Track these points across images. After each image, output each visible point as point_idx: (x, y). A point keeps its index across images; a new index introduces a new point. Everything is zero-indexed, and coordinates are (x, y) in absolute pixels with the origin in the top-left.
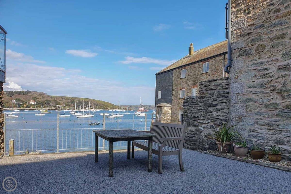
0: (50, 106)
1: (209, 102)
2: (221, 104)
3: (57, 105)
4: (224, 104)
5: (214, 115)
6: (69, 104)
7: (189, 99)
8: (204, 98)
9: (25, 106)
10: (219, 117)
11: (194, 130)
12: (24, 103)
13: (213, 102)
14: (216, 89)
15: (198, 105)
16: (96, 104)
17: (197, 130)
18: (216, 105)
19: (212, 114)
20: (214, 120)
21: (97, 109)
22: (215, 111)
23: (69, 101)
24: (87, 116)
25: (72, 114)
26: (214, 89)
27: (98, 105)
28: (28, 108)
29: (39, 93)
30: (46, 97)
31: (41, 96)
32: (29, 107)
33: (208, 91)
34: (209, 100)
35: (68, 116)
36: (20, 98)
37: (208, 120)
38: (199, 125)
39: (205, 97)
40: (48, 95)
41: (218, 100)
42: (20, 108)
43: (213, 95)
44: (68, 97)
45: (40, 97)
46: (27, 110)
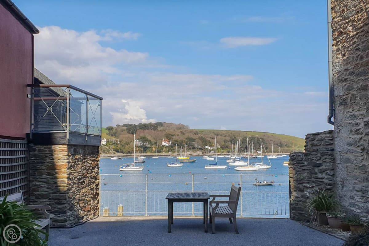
0: (194, 148)
1: (314, 160)
2: (325, 164)
3: (207, 147)
4: (328, 164)
5: (319, 177)
6: (227, 144)
7: (295, 156)
8: (308, 156)
9: (154, 149)
10: (324, 180)
11: (300, 196)
12: (153, 145)
13: (318, 161)
14: (321, 145)
15: (303, 165)
16: (279, 142)
17: (302, 196)
18: (320, 165)
19: (317, 175)
20: (319, 184)
21: (280, 154)
22: (320, 172)
23: (228, 138)
24: (256, 167)
25: (230, 164)
26: (318, 144)
27: (281, 145)
28: (157, 153)
29: (176, 125)
30: (187, 133)
31: (180, 131)
32: (160, 152)
33: (313, 147)
34: (313, 158)
35: (224, 167)
36: (146, 136)
37: (313, 183)
38: (305, 190)
39: (310, 154)
40: (191, 129)
41: (322, 159)
42: (146, 153)
43: (318, 152)
44: (224, 131)
45: (177, 133)
46: (156, 156)
